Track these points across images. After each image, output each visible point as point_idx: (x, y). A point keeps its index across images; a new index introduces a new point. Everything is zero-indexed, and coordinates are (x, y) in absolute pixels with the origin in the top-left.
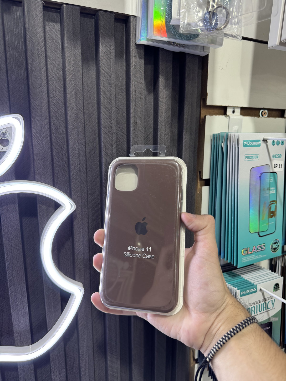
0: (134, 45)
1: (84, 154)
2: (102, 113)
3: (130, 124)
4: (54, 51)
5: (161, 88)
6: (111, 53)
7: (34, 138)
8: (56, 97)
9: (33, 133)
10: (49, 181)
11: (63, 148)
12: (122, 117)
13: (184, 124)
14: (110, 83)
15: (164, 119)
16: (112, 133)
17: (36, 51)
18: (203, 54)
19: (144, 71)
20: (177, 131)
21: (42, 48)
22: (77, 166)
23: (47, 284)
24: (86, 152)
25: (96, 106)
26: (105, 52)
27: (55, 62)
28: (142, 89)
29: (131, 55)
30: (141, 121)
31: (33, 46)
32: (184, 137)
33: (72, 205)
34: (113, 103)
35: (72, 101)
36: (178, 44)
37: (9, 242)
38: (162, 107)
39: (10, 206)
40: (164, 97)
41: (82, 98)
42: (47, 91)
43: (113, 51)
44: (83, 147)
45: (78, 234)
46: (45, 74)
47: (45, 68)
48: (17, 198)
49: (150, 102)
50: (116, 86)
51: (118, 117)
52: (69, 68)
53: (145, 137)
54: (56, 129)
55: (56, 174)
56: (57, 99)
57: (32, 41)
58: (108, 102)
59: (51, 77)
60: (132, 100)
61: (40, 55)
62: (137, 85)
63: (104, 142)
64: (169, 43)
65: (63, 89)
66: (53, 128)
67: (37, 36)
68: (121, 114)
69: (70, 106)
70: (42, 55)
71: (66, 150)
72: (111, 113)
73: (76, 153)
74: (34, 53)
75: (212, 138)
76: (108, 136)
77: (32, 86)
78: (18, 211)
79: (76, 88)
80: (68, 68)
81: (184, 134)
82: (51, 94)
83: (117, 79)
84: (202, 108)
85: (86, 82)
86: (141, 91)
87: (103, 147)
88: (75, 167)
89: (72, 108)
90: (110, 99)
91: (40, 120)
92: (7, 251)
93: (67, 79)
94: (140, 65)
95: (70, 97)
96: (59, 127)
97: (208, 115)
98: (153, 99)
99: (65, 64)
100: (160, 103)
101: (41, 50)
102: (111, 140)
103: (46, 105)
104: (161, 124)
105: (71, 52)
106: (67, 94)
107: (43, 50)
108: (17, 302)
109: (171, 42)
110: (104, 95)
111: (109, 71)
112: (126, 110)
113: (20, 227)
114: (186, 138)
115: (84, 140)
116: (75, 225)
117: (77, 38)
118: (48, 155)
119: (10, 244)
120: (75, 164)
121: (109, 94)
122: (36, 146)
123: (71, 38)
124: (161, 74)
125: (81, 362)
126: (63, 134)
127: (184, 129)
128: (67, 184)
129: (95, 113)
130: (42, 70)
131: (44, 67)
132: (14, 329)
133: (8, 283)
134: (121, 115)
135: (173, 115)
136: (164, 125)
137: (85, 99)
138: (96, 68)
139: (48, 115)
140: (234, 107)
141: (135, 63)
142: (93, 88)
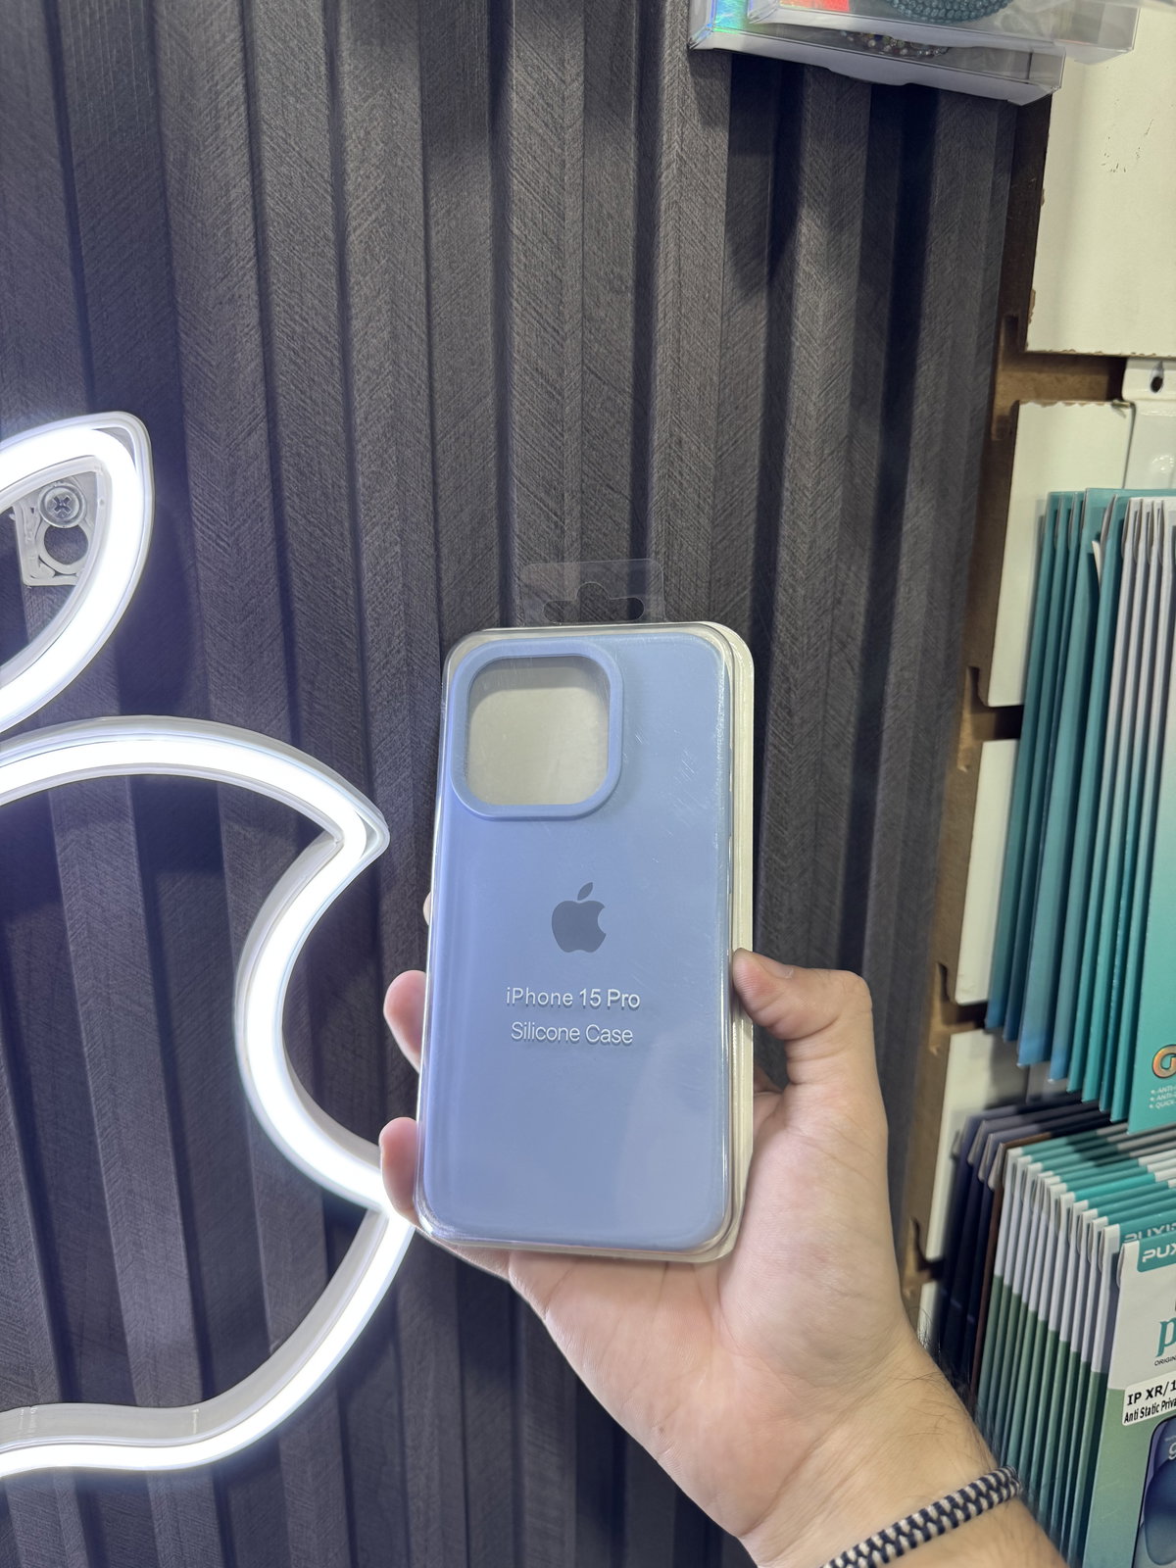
0: (679, 53)
1: (431, 593)
2: (515, 396)
3: (648, 450)
4: (292, 94)
5: (807, 269)
6: (563, 99)
7: (198, 523)
8: (305, 325)
9: (197, 498)
10: (272, 720)
11: (334, 561)
12: (612, 414)
13: (912, 445)
14: (558, 250)
15: (817, 419)
16: (563, 495)
17: (202, 100)
18: (1023, 95)
19: (724, 186)
20: (874, 475)
21: (233, 82)
22: (399, 652)
23: (266, 1163)
24: (439, 579)
25: (490, 359)
26: (535, 93)
27: (297, 149)
28: (714, 278)
29: (665, 105)
30: (702, 435)
31: (186, 72)
32: (910, 506)
33: (374, 828)
34: (571, 346)
35: (375, 341)
36: (901, 46)
37: (99, 985)
38: (808, 361)
39: (100, 830)
40: (820, 313)
41: (425, 330)
42: (256, 298)
43: (576, 88)
44: (427, 564)
45: (402, 951)
46: (249, 214)
47: (246, 182)
48: (128, 793)
49: (750, 336)
50: (587, 264)
51: (594, 414)
52: (359, 179)
53: (719, 507)
54: (302, 473)
55: (304, 685)
56: (309, 333)
57: (182, 48)
58: (545, 343)
59: (279, 223)
60: (663, 330)
61: (221, 121)
62: (688, 258)
63: (525, 538)
64: (855, 40)
65: (333, 283)
66: (289, 472)
67: (205, 21)
68: (609, 398)
69: (364, 366)
70: (232, 118)
71: (350, 575)
72: (560, 398)
73: (395, 590)
74: (191, 111)
75: (1043, 510)
76: (541, 509)
77: (185, 276)
78: (133, 850)
79: (394, 277)
80: (356, 178)
81: (907, 496)
82: (278, 311)
83: (591, 227)
84: (1000, 367)
85: (446, 246)
86: (708, 285)
87: (516, 560)
88: (386, 656)
89: (375, 377)
90: (555, 329)
91: (228, 435)
92: (92, 1022)
93: (352, 238)
94: (706, 156)
95: (367, 325)
96: (319, 463)
97: (1029, 399)
98: (764, 323)
99: (343, 162)
100: (797, 344)
101: (228, 94)
102: (556, 526)
103: (253, 365)
104: (800, 443)
105: (370, 100)
106: (354, 311)
107: (234, 94)
108: (139, 1230)
109: (866, 35)
110: (526, 309)
111: (552, 189)
112: (631, 380)
113: (142, 920)
114: (917, 514)
115: (431, 528)
116: (387, 912)
117: (402, 27)
118: (265, 601)
119: (104, 994)
120: (389, 641)
121: (550, 306)
122: (208, 560)
123: (371, 27)
124: (811, 200)
125: (409, 1475)
126: (335, 500)
127: (910, 470)
128: (355, 728)
129: (487, 393)
130: (233, 194)
131: (244, 180)
132: (129, 1340)
133: (101, 1156)
134: (609, 404)
135: (858, 400)
136: (812, 450)
137: (436, 332)
138: (492, 174)
139: (264, 413)
140: (1160, 362)
141: (682, 149)
142: (478, 276)
